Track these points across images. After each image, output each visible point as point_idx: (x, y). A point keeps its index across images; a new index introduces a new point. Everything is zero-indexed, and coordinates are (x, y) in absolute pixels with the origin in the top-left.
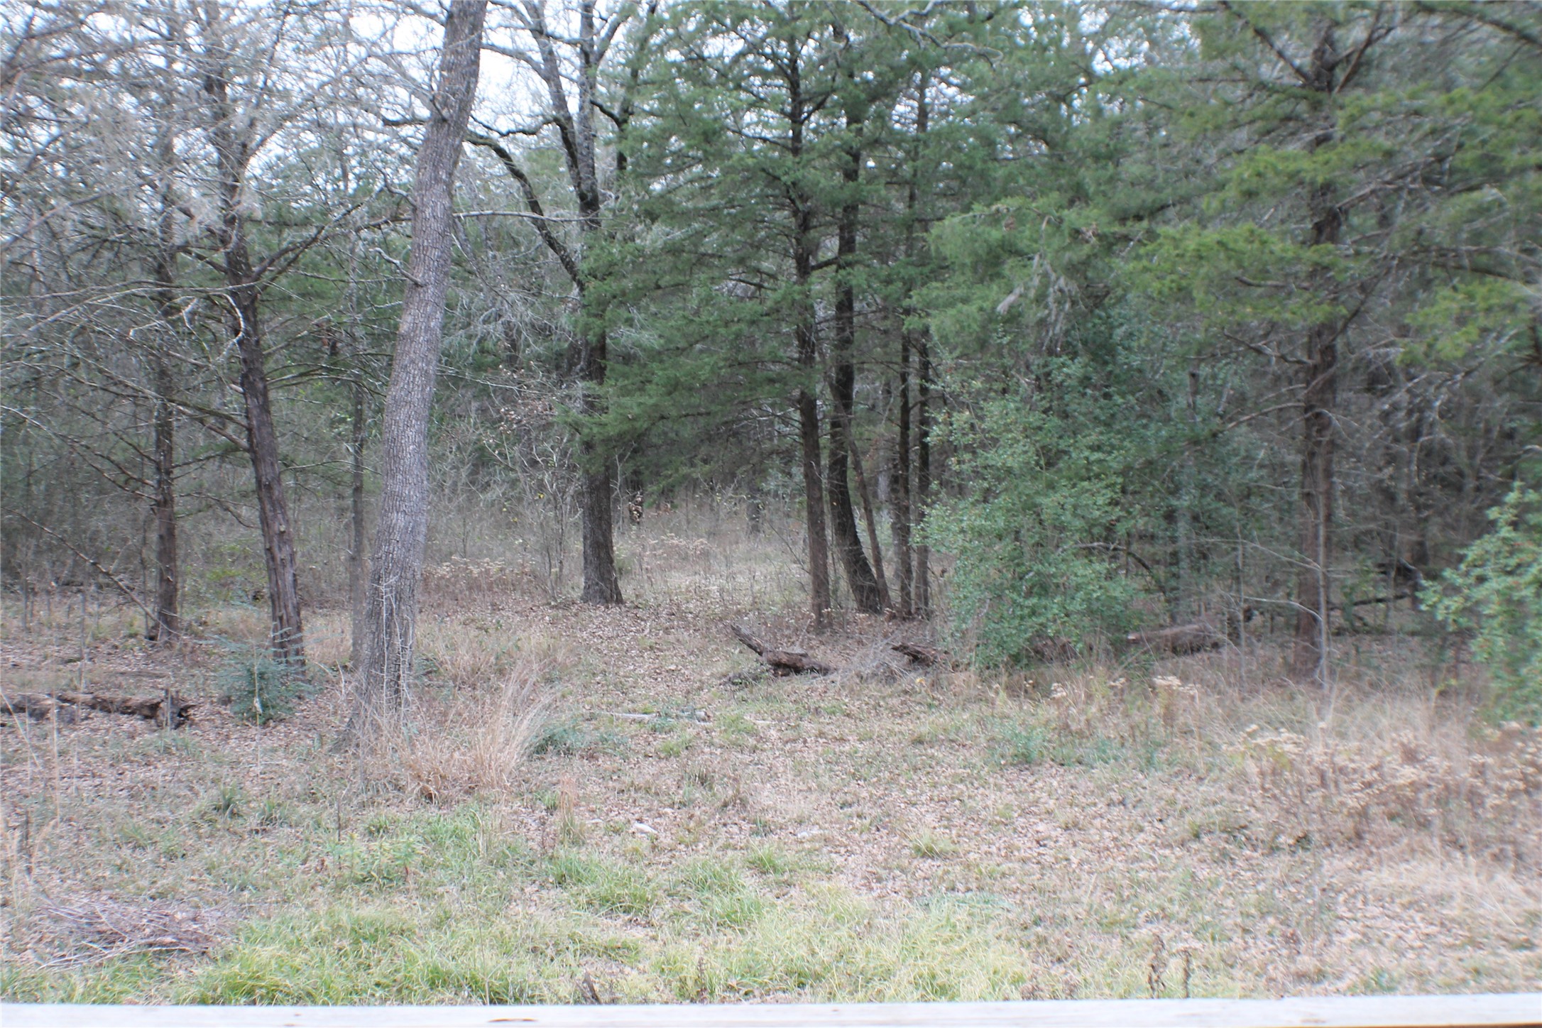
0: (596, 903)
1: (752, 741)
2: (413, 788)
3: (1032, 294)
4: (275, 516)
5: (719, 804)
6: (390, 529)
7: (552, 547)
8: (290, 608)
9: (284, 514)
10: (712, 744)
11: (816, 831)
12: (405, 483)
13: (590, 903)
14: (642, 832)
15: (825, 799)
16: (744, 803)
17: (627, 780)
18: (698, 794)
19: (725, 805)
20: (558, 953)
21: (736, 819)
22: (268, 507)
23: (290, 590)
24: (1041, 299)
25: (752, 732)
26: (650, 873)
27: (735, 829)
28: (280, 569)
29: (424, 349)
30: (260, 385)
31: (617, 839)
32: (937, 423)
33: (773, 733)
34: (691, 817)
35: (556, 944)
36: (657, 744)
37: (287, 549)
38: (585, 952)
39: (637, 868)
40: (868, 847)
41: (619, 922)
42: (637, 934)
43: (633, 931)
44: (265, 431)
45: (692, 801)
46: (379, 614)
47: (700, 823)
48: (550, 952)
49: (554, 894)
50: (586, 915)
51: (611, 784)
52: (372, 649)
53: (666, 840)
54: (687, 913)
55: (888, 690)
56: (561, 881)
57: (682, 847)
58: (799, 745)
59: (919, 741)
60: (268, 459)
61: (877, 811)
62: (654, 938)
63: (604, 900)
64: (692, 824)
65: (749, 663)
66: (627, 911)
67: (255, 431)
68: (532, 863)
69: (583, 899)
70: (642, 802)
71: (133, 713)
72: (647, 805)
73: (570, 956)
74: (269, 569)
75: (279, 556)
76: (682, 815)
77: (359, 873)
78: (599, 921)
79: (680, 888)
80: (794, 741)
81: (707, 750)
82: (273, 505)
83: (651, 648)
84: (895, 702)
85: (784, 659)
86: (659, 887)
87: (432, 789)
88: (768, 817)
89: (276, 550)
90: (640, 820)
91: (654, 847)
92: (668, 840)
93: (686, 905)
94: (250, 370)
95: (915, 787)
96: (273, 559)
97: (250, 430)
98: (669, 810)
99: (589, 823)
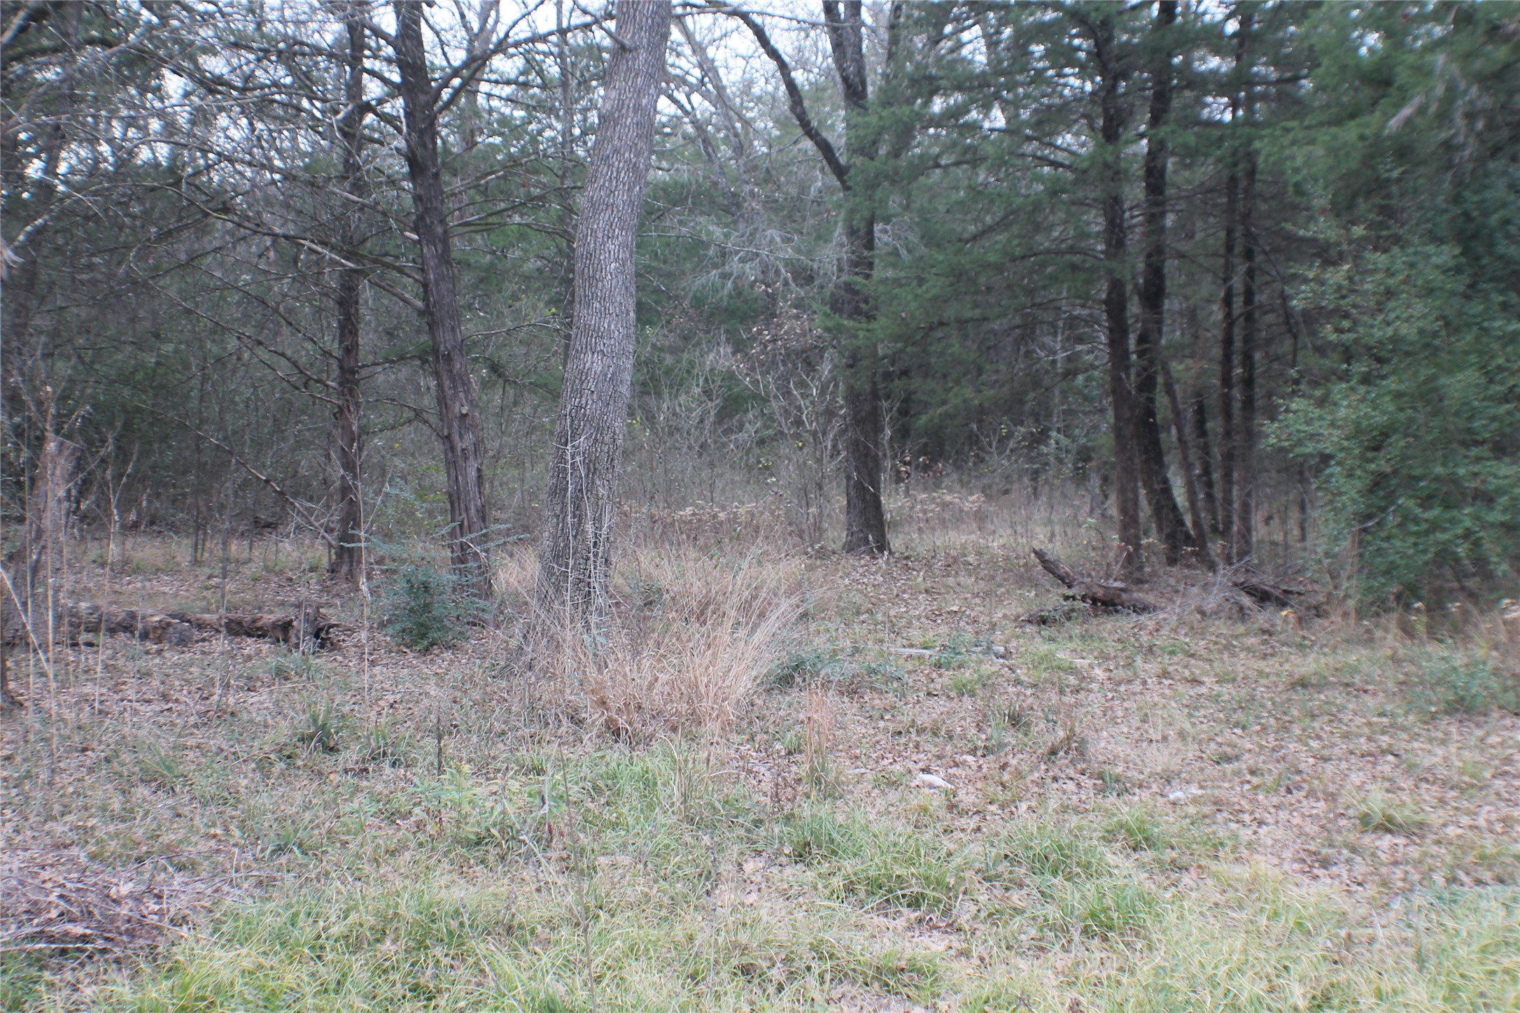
0: (861, 889)
1: (1072, 680)
2: (595, 718)
3: (1433, 109)
4: (456, 395)
5: (1044, 750)
6: (583, 374)
7: (811, 490)
8: (473, 511)
9: (467, 392)
10: (1018, 682)
11: (1194, 790)
12: (605, 312)
13: (850, 889)
14: (931, 786)
15: (1191, 751)
16: (1081, 752)
17: (907, 720)
18: (1010, 738)
19: (1053, 752)
20: (792, 976)
21: (1071, 772)
22: (447, 383)
23: (472, 488)
24: (1444, 117)
25: (1072, 670)
26: (948, 844)
27: (1071, 786)
28: (461, 462)
29: (633, 134)
30: (439, 230)
31: (893, 796)
32: (1306, 281)
33: (1099, 673)
34: (1004, 767)
35: (787, 960)
36: (945, 680)
37: (469, 438)
38: (841, 975)
39: (928, 835)
40: (1283, 815)
41: (901, 923)
42: (934, 945)
43: (925, 940)
44: (444, 287)
45: (1001, 745)
46: (566, 490)
47: (1019, 775)
48: (777, 974)
49: (793, 873)
50: (845, 910)
51: (881, 724)
52: (555, 537)
53: (967, 797)
54: (1018, 911)
55: (1241, 628)
56: (802, 855)
57: (993, 808)
58: (1137, 687)
59: (1303, 683)
60: (448, 322)
61: (1276, 769)
62: (965, 954)
63: (874, 885)
64: (1006, 777)
65: (1053, 599)
66: (915, 903)
67: (432, 287)
68: (758, 823)
69: (837, 882)
70: (928, 747)
71: (263, 636)
72: (934, 750)
73: (812, 981)
74: (448, 463)
75: (459, 445)
76: (989, 764)
77: (470, 830)
78: (865, 919)
79: (1003, 867)
80: (1129, 682)
81: (1011, 689)
82: (453, 381)
83: (927, 591)
84: (1252, 641)
85: (1100, 593)
86: (968, 865)
87: (622, 722)
88: (1119, 770)
89: (456, 438)
90: (926, 770)
91: (951, 807)
92: (972, 798)
93: (1016, 897)
94: (427, 210)
95: (1318, 737)
96: (452, 449)
97: (425, 286)
98: (970, 758)
99: (851, 772)
